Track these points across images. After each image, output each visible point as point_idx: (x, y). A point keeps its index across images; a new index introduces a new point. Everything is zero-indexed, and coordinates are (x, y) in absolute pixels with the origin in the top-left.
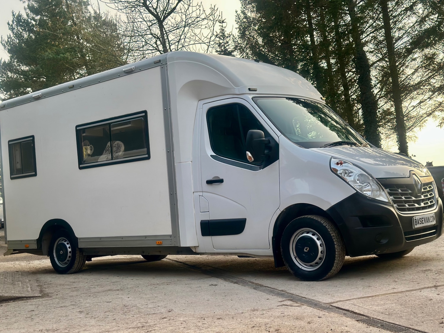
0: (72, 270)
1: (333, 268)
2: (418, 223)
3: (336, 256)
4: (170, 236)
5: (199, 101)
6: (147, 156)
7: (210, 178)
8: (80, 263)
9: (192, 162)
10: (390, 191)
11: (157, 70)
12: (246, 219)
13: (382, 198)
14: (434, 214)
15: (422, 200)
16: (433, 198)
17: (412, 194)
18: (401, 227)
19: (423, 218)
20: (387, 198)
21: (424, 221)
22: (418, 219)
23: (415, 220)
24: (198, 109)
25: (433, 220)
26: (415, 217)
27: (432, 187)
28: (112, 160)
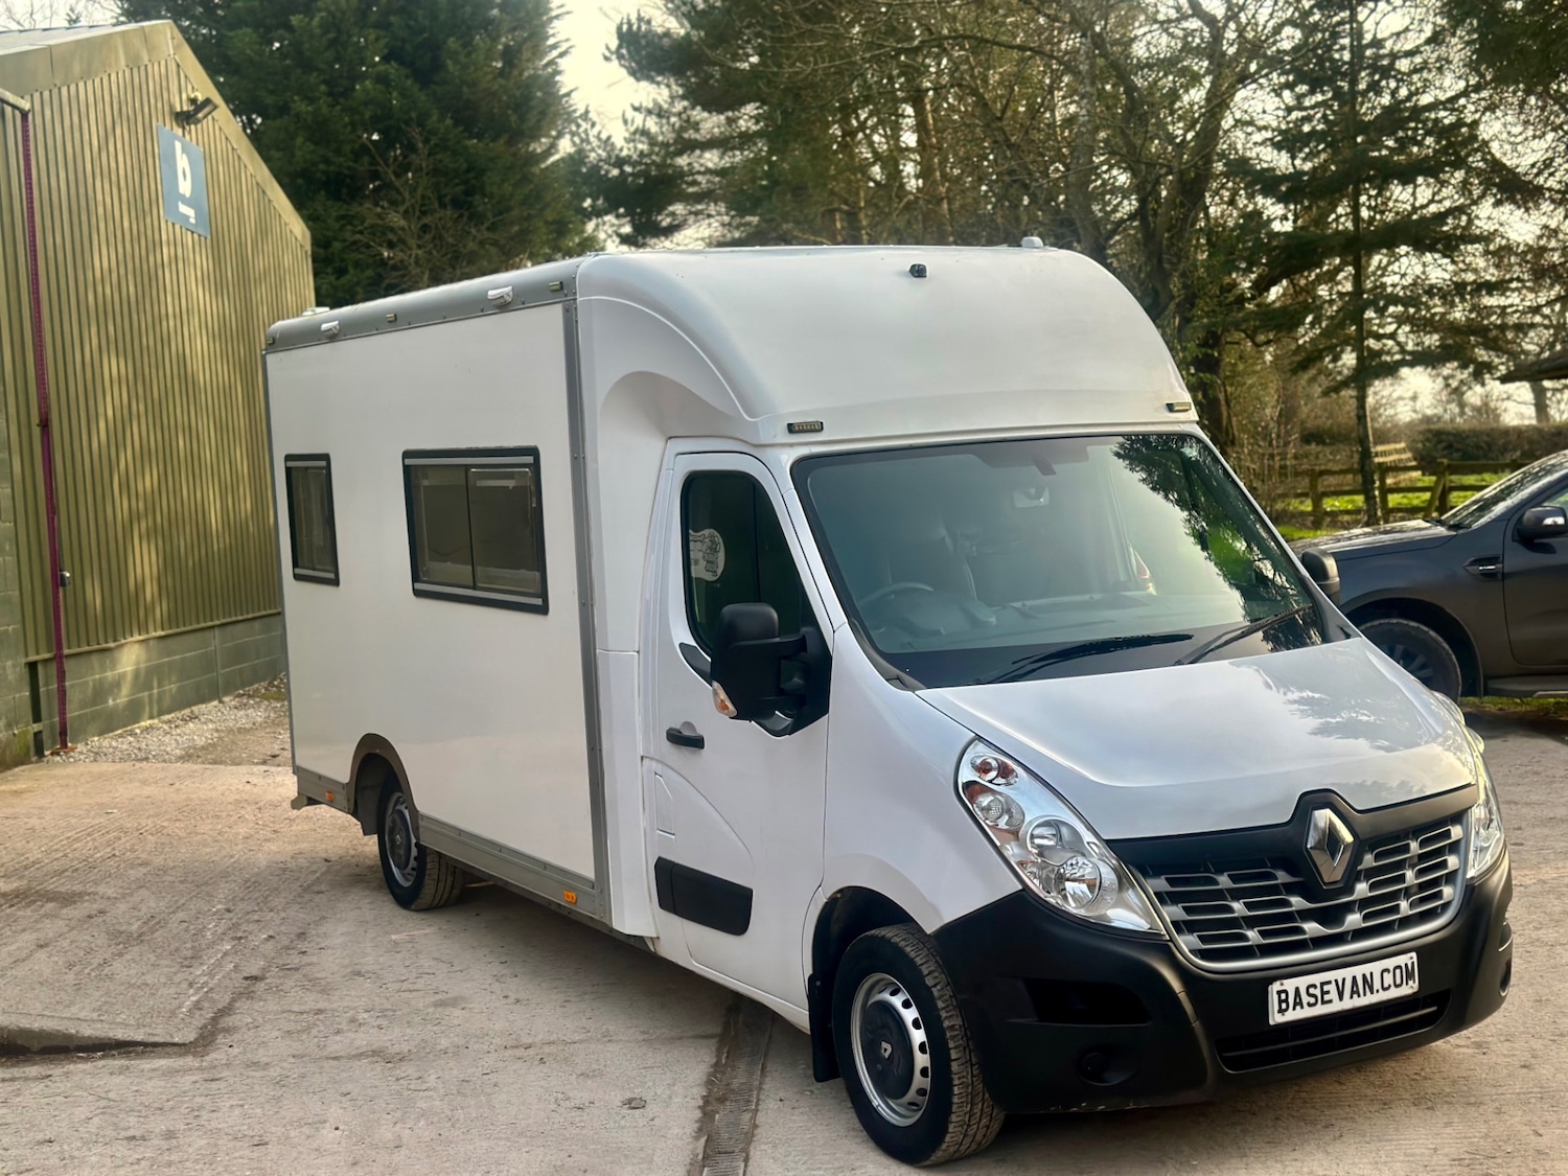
0: (420, 898)
2: (1297, 1004)
3: (955, 1100)
4: (592, 883)
5: (666, 442)
6: (541, 601)
7: (675, 724)
9: (639, 652)
11: (554, 314)
12: (752, 891)
13: (1128, 914)
14: (1414, 955)
15: (1354, 902)
16: (1450, 878)
17: (1291, 889)
18: (1196, 1025)
19: (1329, 982)
20: (1147, 915)
21: (1334, 995)
22: (1297, 990)
23: (1279, 993)
24: (664, 468)
25: (1398, 982)
26: (1278, 983)
27: (1456, 832)
28: (475, 588)
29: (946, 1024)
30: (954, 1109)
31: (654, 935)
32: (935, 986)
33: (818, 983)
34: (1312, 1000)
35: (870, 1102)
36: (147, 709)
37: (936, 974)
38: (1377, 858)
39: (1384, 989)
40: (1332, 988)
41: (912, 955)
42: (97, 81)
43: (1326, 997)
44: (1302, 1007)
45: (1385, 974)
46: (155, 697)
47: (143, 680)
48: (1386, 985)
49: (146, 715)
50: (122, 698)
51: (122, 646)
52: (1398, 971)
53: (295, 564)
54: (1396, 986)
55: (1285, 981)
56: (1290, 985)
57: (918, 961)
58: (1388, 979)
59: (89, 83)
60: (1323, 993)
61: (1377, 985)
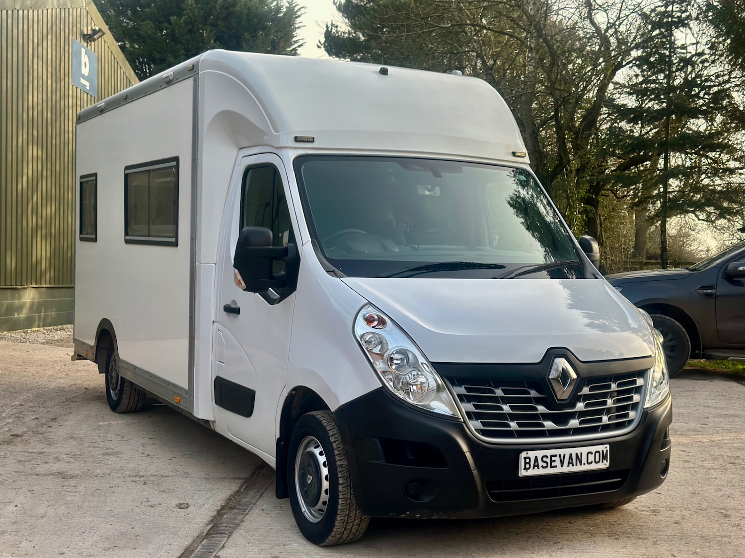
1: (335, 530)
2: (536, 466)
3: (340, 507)
4: (186, 392)
5: (238, 151)
6: (175, 240)
7: (228, 302)
9: (215, 264)
10: (465, 393)
12: (255, 392)
13: (441, 406)
14: (608, 446)
15: (575, 412)
16: (635, 406)
17: (538, 401)
18: (475, 472)
19: (556, 456)
20: (451, 408)
21: (558, 463)
22: (536, 457)
23: (525, 458)
24: (236, 165)
25: (597, 460)
26: (525, 452)
27: (640, 382)
28: (149, 236)
29: (338, 463)
30: (339, 513)
31: (213, 420)
32: (335, 442)
33: (282, 443)
34: (545, 465)
35: (301, 509)
36: (37, 322)
37: (336, 436)
38: (590, 390)
39: (589, 463)
40: (557, 459)
41: (325, 425)
42: (40, 11)
43: (553, 464)
44: (538, 468)
45: (590, 455)
46: (42, 317)
47: (36, 308)
48: (589, 461)
49: (36, 325)
50: (23, 315)
51: (26, 288)
52: (597, 454)
53: (81, 233)
54: (596, 462)
55: (529, 452)
56: (532, 454)
57: (328, 428)
58: (591, 458)
59: (36, 12)
60: (552, 461)
61: (584, 460)
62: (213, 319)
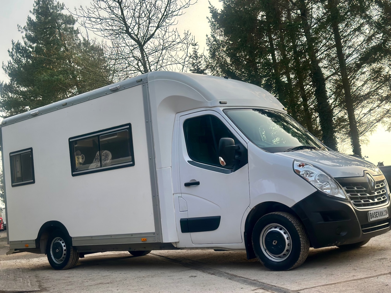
0: (67, 266)
1: (299, 259)
2: (373, 217)
4: (154, 233)
5: (176, 114)
6: (132, 163)
7: (188, 181)
8: (74, 260)
9: (171, 167)
10: (347, 189)
11: (140, 87)
12: (220, 217)
13: (340, 195)
14: (387, 208)
15: (375, 196)
16: (385, 194)
17: (366, 191)
18: (358, 221)
19: (377, 212)
22: (373, 213)
23: (370, 214)
27: (384, 184)
28: (101, 167)
31: (178, 241)
33: (246, 234)
38: (377, 187)
39: (384, 215)
43: (377, 216)
45: (384, 212)
53: (12, 183)
57: (285, 216)
62: (173, 193)
